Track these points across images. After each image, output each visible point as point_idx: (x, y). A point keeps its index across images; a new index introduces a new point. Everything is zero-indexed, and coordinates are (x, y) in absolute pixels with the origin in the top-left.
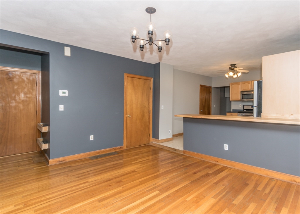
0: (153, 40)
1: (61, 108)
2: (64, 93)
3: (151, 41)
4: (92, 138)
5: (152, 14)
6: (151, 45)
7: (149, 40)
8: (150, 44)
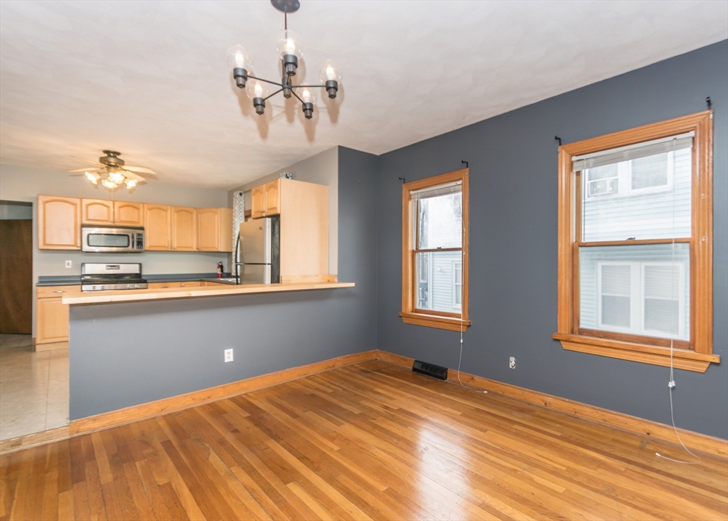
0: (293, 85)
3: (288, 87)
5: (288, 15)
6: (287, 96)
7: (281, 83)
8: (285, 96)
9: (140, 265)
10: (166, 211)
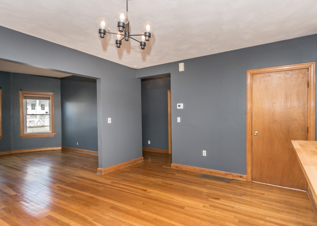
1: (179, 120)
2: (179, 106)
3: (127, 36)
4: (204, 153)
6: (127, 41)
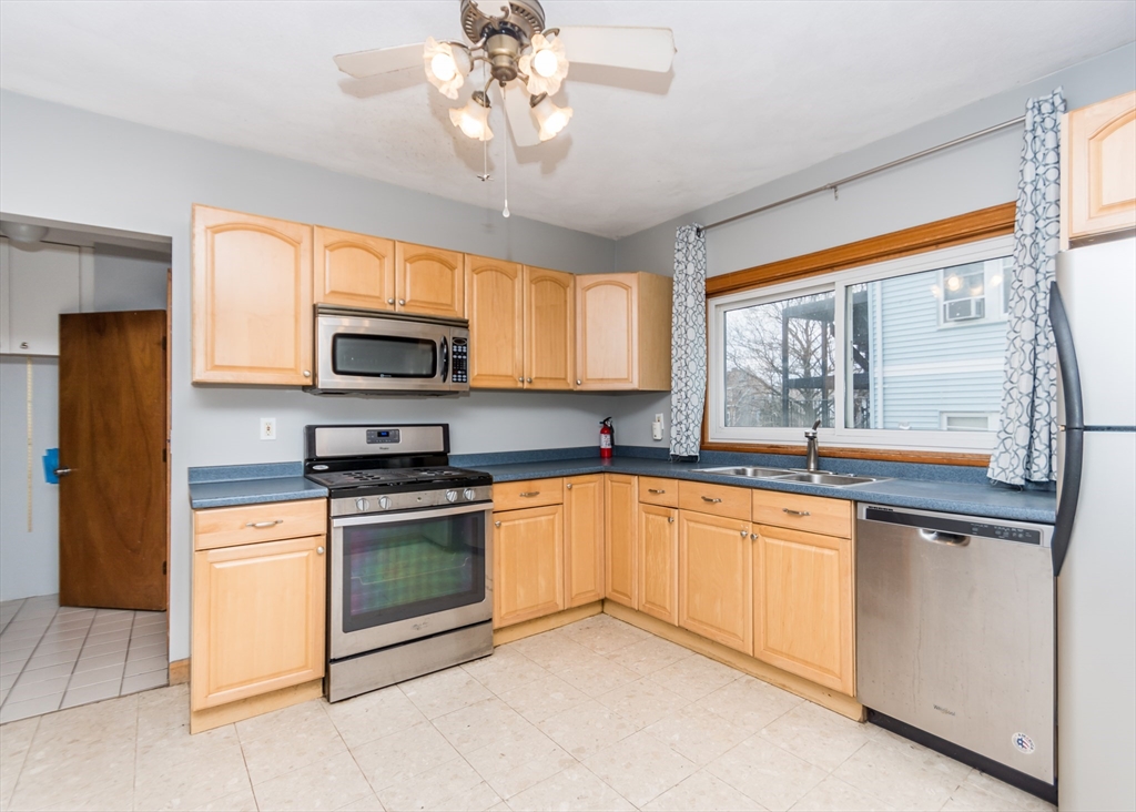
9: (446, 428)
10: (512, 278)
